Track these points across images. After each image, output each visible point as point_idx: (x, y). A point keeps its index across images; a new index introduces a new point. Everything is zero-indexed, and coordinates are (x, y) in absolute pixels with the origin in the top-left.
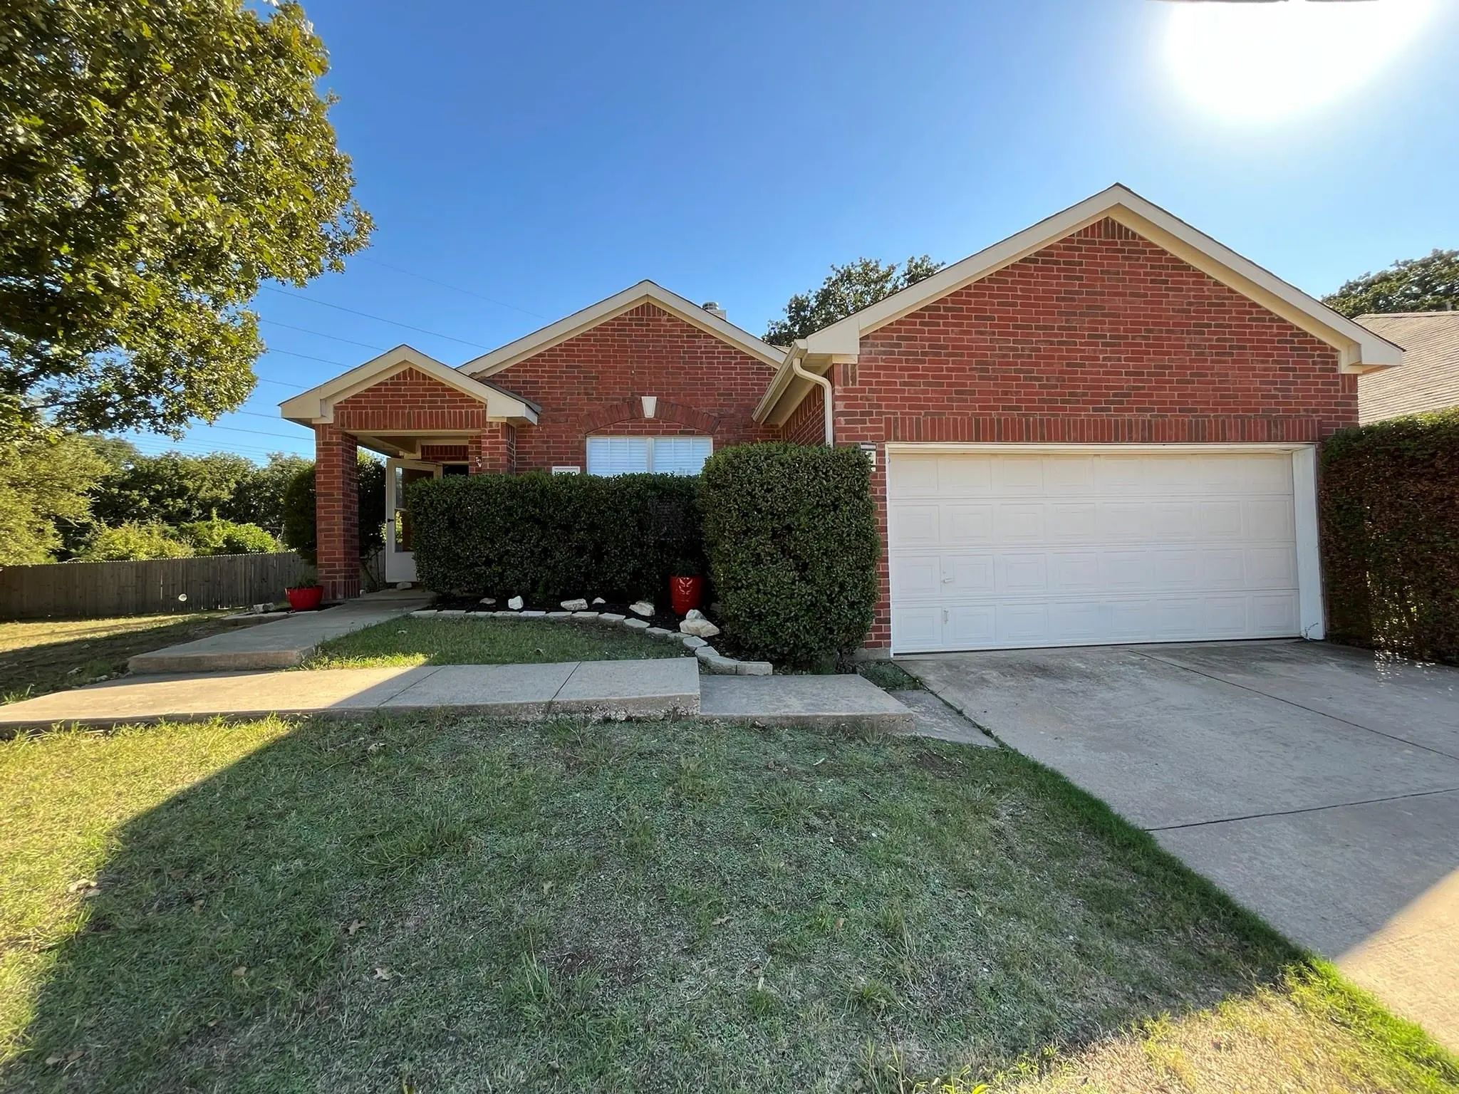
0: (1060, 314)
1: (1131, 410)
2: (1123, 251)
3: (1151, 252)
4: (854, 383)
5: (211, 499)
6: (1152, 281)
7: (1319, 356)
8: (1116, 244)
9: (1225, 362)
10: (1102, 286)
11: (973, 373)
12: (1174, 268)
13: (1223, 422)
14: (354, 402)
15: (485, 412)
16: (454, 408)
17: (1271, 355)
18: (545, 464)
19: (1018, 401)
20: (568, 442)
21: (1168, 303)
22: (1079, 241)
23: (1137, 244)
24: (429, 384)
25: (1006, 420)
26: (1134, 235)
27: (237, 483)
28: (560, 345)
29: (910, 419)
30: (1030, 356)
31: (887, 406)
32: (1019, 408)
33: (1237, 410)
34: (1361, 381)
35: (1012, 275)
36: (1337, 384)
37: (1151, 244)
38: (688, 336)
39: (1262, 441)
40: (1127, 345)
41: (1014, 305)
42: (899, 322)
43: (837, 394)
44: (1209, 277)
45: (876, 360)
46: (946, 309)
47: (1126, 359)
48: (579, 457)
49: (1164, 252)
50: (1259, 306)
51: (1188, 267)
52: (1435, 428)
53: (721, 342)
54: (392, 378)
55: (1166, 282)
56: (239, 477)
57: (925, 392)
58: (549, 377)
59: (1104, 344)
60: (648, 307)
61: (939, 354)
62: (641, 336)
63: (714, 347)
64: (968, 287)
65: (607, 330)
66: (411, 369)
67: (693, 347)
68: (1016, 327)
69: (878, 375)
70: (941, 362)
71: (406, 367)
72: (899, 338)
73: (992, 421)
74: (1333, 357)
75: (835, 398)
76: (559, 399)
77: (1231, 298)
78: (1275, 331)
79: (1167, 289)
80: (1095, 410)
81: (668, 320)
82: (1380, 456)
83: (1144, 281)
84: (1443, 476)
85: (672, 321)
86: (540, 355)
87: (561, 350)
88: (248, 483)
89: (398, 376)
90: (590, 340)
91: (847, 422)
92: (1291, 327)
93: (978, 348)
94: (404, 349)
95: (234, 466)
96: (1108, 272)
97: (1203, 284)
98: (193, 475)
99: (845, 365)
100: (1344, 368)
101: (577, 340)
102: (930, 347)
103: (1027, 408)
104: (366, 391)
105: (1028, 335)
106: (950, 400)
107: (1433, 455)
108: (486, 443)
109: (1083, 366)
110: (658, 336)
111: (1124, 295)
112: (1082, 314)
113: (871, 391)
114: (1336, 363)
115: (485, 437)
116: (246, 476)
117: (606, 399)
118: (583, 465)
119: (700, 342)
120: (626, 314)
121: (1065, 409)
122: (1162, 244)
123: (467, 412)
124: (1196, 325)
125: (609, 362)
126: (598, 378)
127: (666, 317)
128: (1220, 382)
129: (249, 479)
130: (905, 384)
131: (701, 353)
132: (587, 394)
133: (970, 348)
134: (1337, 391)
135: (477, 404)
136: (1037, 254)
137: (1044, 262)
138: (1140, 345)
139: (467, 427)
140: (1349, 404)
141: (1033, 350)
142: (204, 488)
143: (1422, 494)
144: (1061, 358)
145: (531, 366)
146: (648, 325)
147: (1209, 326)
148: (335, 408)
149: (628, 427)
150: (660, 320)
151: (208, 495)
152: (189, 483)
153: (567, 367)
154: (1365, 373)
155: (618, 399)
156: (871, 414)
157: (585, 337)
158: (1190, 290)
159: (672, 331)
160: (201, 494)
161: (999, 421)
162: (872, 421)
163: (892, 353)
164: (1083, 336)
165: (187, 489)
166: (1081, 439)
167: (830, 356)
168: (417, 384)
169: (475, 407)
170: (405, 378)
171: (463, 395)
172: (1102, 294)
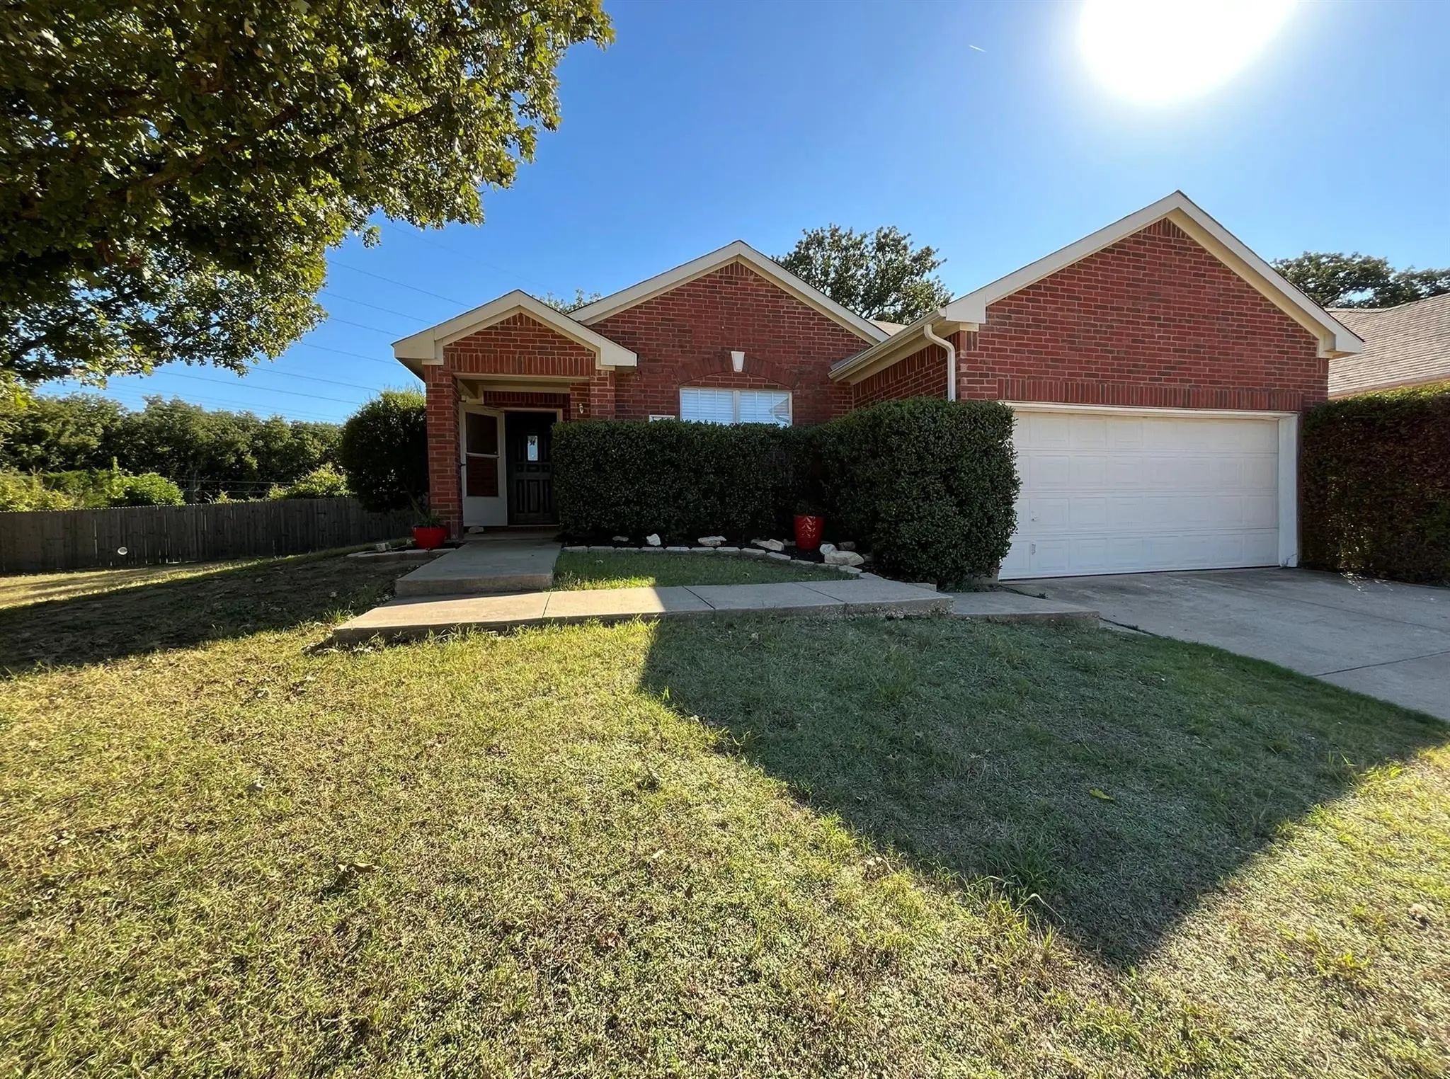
0: (1129, 297)
1: (1175, 380)
2: (1175, 247)
3: (1195, 250)
4: (975, 349)
5: (77, 445)
6: (1195, 275)
7: (1305, 343)
8: (1170, 241)
9: (1241, 344)
10: (1160, 276)
11: (1064, 344)
12: (1210, 264)
13: (1239, 394)
14: (464, 344)
15: (594, 360)
16: (562, 354)
17: (1272, 340)
18: (644, 412)
19: (1097, 369)
20: (663, 392)
21: (1206, 293)
22: (1145, 237)
23: (1185, 243)
24: (539, 330)
25: (1088, 385)
26: (1184, 234)
27: (105, 428)
28: (656, 298)
29: (1018, 381)
30: (1106, 332)
31: (1000, 370)
32: (1097, 376)
33: (1248, 384)
34: (1331, 364)
35: (1095, 262)
36: (1315, 366)
37: (1195, 243)
38: (772, 297)
39: (1264, 409)
40: (1175, 326)
41: (1096, 288)
42: (1010, 298)
43: (962, 357)
44: (1234, 274)
45: (992, 329)
46: (1046, 288)
47: (1174, 339)
48: (674, 407)
49: (1203, 251)
50: (1267, 300)
51: (1220, 264)
52: (1399, 403)
53: (802, 303)
54: (502, 323)
55: (1204, 276)
56: (106, 421)
57: (1029, 359)
58: (646, 329)
59: (1159, 325)
60: (737, 266)
61: (1039, 327)
62: (731, 293)
63: (795, 308)
64: (1063, 271)
65: (699, 286)
66: (521, 314)
67: (776, 307)
68: (1096, 307)
69: (994, 343)
70: (1040, 334)
71: (516, 313)
72: (1010, 311)
73: (1077, 384)
74: (1313, 344)
75: (958, 362)
76: (655, 350)
77: (1247, 292)
78: (1276, 320)
79: (1204, 281)
80: (1151, 379)
81: (755, 280)
82: (1356, 424)
83: (1189, 274)
84: (1404, 440)
85: (758, 280)
86: (637, 307)
87: (656, 303)
88: (117, 428)
89: (508, 320)
90: (683, 295)
91: (969, 382)
92: (1288, 318)
93: (1068, 323)
94: (518, 294)
95: (102, 408)
96: (1164, 265)
97: (1229, 279)
98: (52, 418)
99: (969, 332)
100: (1321, 354)
101: (672, 294)
102: (1033, 320)
103: (1103, 376)
104: (476, 334)
105: (1104, 314)
106: (1047, 366)
107: (1398, 424)
108: (595, 390)
109: (1143, 342)
110: (745, 294)
111: (1174, 284)
112: (1144, 299)
113: (988, 356)
114: (1315, 349)
115: (594, 385)
116: (115, 420)
117: (699, 353)
118: (677, 414)
119: (782, 302)
120: (717, 272)
121: (1129, 378)
122: (1203, 244)
123: (576, 360)
124: (1223, 313)
125: (701, 317)
126: (690, 332)
127: (752, 277)
128: (1238, 360)
129: (118, 423)
130: (1014, 351)
131: (784, 312)
132: (681, 346)
133: (1062, 323)
134: (1315, 371)
135: (586, 352)
136: (1114, 245)
137: (1119, 252)
138: (1183, 327)
139: (576, 374)
140: (1322, 383)
141: (1108, 327)
142: (67, 433)
143: (1387, 453)
144: (1128, 335)
145: (629, 317)
146: (737, 284)
147: (1232, 314)
148: (445, 350)
149: (717, 379)
150: (747, 279)
151: (74, 440)
152: (46, 426)
153: (662, 319)
154: (1335, 357)
155: (709, 353)
156: (987, 376)
157: (678, 292)
158: (1220, 283)
159: (757, 290)
160: (64, 440)
161: (1083, 385)
162: (988, 382)
163: (1005, 324)
164: (1144, 318)
165: (45, 433)
166: (1141, 404)
167: (958, 323)
168: (529, 330)
169: (584, 355)
170: (515, 323)
171: (572, 342)
172: (1159, 282)
